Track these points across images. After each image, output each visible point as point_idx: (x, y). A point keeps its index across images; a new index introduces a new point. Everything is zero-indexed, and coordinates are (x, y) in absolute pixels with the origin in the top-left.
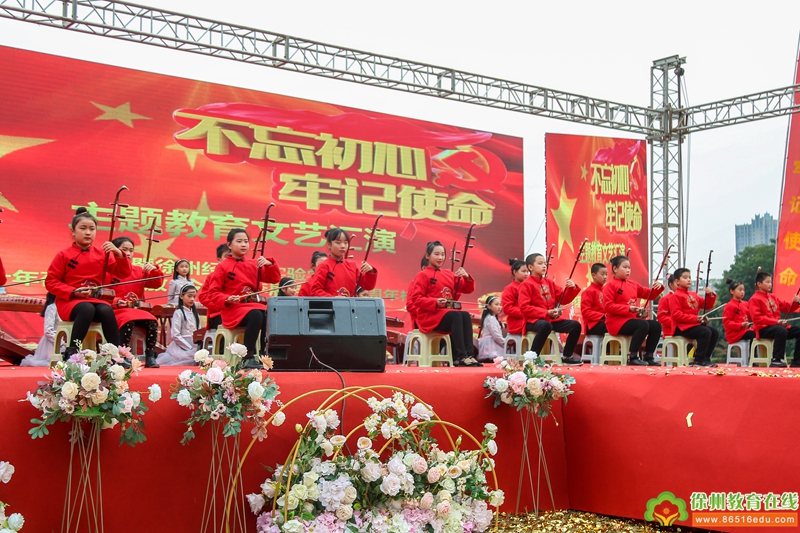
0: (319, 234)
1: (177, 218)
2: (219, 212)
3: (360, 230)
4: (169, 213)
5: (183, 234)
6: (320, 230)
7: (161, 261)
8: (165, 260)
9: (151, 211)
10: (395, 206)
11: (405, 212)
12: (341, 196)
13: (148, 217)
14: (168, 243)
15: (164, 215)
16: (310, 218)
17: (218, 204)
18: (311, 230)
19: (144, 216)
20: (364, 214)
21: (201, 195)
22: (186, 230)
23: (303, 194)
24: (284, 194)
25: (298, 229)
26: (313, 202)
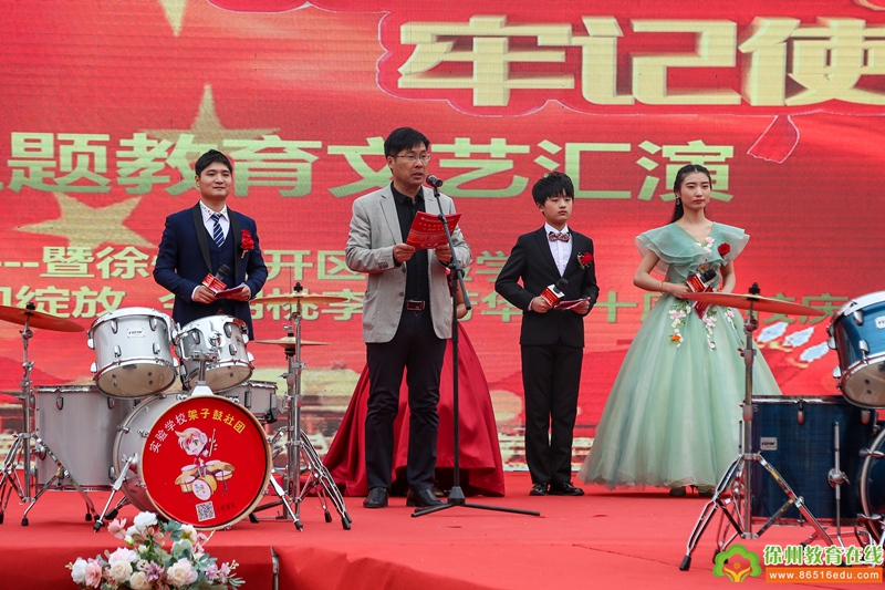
0: (509, 165)
1: (146, 152)
2: (244, 131)
3: (626, 147)
4: (124, 142)
5: (156, 186)
6: (509, 156)
7: (109, 249)
8: (118, 249)
9: (81, 141)
10: (733, 77)
11: (763, 88)
12: (572, 62)
13: (75, 155)
14: (125, 208)
15: (112, 147)
16: (482, 125)
17: (243, 112)
18: (486, 156)
19: (65, 150)
20: (638, 106)
21: (200, 92)
22: (165, 179)
23: (465, 69)
24: (411, 75)
25: (450, 156)
26: (490, 86)
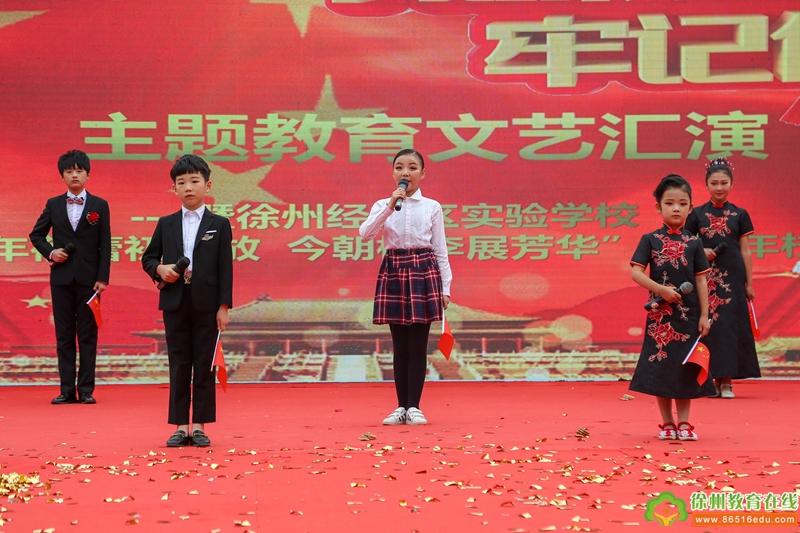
0: (578, 134)
1: (276, 127)
2: (358, 111)
3: (676, 118)
4: (259, 121)
5: (287, 156)
6: (577, 127)
7: (247, 206)
8: (255, 205)
9: (225, 120)
12: (628, 53)
13: (220, 132)
14: (260, 174)
15: (250, 125)
16: (555, 103)
17: (354, 96)
18: (559, 127)
19: (212, 129)
20: (686, 84)
21: (322, 81)
22: (293, 150)
23: (540, 58)
24: (495, 64)
25: (529, 127)
26: (561, 73)
